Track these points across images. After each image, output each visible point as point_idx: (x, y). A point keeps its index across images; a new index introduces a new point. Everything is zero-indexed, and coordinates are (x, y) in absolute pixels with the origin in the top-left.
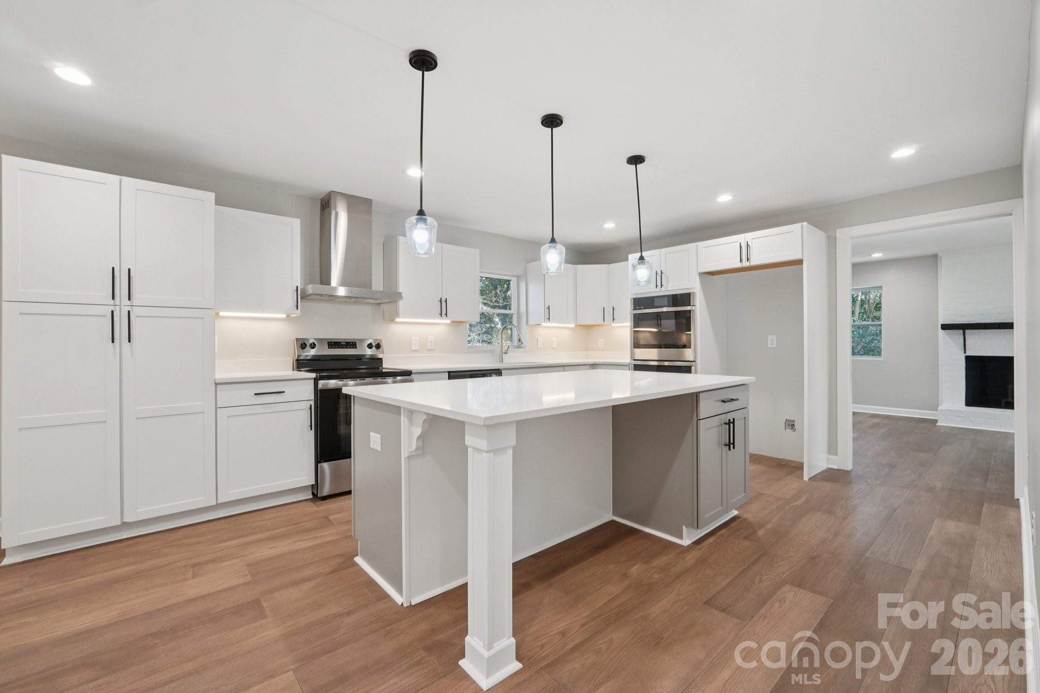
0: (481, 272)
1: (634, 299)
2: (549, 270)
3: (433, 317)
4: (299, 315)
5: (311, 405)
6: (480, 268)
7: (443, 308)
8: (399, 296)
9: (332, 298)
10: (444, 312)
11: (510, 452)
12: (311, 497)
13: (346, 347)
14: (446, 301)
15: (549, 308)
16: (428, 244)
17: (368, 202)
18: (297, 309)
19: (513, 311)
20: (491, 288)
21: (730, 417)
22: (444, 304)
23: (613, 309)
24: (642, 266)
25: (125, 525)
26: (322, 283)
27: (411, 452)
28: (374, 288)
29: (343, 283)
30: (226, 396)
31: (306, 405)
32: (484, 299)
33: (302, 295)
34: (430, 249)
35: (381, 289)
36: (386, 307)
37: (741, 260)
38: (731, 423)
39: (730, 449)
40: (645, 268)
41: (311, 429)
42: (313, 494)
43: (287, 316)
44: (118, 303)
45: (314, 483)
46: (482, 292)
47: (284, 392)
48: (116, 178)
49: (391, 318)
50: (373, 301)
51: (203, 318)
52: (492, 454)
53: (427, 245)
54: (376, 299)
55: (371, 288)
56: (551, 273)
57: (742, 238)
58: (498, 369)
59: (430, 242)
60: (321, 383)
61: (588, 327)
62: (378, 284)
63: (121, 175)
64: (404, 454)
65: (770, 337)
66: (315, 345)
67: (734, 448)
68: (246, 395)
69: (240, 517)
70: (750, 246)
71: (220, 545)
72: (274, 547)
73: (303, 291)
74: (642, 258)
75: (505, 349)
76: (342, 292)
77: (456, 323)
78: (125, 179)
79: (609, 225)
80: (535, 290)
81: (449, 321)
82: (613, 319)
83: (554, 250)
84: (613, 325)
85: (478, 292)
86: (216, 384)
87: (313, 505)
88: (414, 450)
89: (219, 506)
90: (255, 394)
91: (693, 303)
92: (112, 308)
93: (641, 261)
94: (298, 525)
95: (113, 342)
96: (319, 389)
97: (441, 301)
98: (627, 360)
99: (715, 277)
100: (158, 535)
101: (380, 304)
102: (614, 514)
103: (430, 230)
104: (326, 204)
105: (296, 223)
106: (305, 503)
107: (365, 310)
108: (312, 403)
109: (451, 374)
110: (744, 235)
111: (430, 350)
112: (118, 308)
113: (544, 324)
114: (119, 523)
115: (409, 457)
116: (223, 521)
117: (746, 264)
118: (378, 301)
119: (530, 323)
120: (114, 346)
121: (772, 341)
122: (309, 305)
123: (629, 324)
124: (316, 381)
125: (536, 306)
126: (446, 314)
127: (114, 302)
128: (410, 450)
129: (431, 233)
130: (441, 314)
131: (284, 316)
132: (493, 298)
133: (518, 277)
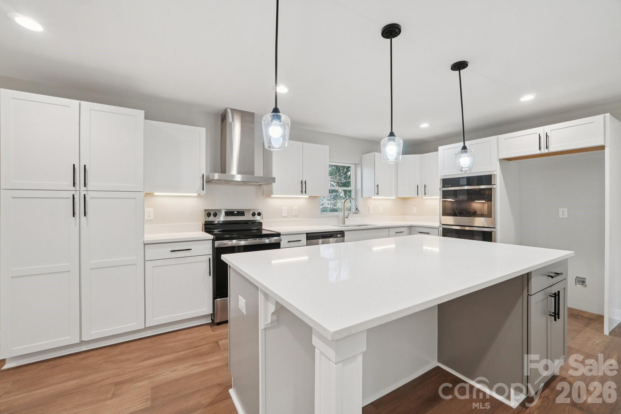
0: (330, 162)
1: (443, 179)
2: (389, 160)
3: (297, 194)
4: (205, 194)
5: (210, 258)
6: (330, 158)
7: (303, 187)
8: (273, 180)
9: (230, 182)
10: (304, 190)
11: (360, 359)
12: (211, 321)
13: (238, 215)
14: (305, 183)
15: (378, 186)
16: (281, 139)
17: (252, 115)
18: (203, 190)
19: (352, 188)
20: (336, 171)
21: (554, 290)
22: (304, 184)
23: (425, 186)
24: (465, 155)
25: (82, 343)
26: (222, 173)
27: (267, 324)
28: (255, 175)
29: (239, 172)
30: (151, 252)
31: (206, 258)
32: (332, 178)
33: (207, 180)
34: (283, 143)
35: (262, 175)
36: (265, 187)
37: (540, 148)
38: (556, 296)
39: (555, 320)
40: (468, 156)
41: (210, 275)
42: (212, 319)
43: (198, 195)
44: (78, 189)
45: (212, 313)
46: (331, 174)
47: (191, 249)
48: (77, 102)
49: (269, 194)
50: (255, 183)
51: (136, 198)
52: (341, 364)
53: (281, 141)
54: (257, 182)
55: (254, 175)
56: (390, 162)
57: (541, 130)
58: (342, 231)
59: (284, 137)
60: (217, 243)
61: (405, 199)
62: (259, 172)
63: (81, 100)
64: (261, 326)
65: (561, 210)
66: (217, 214)
67: (559, 318)
68: (165, 251)
69: (160, 337)
70: (548, 136)
71: (142, 364)
72: (175, 370)
73: (208, 177)
74: (464, 148)
75: (346, 214)
76: (238, 178)
77: (312, 198)
78: (83, 103)
79: (425, 125)
80: (367, 173)
81: (308, 197)
82: (425, 194)
83: (393, 142)
84: (424, 198)
85: (328, 173)
86: (145, 244)
87: (210, 329)
88: (269, 322)
89: (146, 329)
90: (171, 251)
91: (495, 182)
92: (74, 193)
93: (463, 150)
94: (197, 349)
95: (74, 216)
96: (215, 247)
97: (302, 183)
98: (437, 224)
99: (511, 162)
100: (103, 350)
101: (261, 185)
102: (439, 360)
103: (284, 126)
104: (224, 117)
105: (203, 130)
106: (206, 326)
107: (251, 189)
108: (211, 257)
109: (309, 235)
110: (543, 127)
111: (295, 216)
112: (78, 192)
113: (373, 197)
114: (78, 341)
115: (265, 329)
116: (149, 340)
117: (544, 151)
118: (259, 184)
119: (364, 196)
120: (75, 219)
121: (563, 213)
122: (212, 186)
123: (438, 197)
124: (213, 241)
125: (368, 185)
126: (305, 192)
127: (75, 189)
128: (266, 323)
129: (285, 129)
130: (302, 192)
131: (196, 195)
132: (338, 177)
133: (356, 165)
